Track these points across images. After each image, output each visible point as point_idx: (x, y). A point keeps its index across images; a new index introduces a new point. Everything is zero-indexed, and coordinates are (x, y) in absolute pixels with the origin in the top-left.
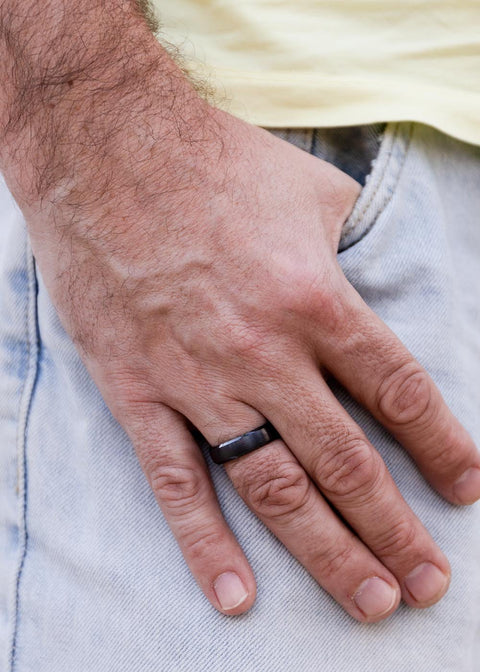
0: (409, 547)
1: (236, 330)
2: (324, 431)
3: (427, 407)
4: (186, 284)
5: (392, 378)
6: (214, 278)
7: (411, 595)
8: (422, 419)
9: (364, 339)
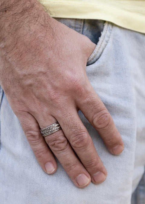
0: (96, 166)
1: (51, 93)
2: (74, 127)
3: (108, 125)
4: (37, 78)
5: (98, 114)
6: (46, 77)
7: (94, 180)
8: (106, 128)
9: (90, 100)
